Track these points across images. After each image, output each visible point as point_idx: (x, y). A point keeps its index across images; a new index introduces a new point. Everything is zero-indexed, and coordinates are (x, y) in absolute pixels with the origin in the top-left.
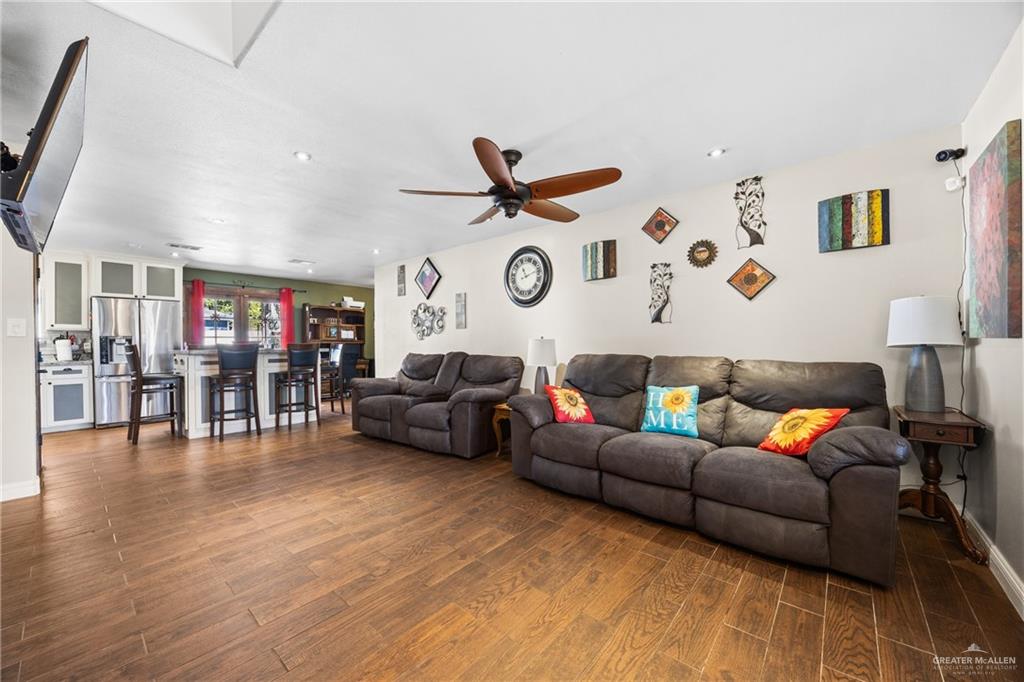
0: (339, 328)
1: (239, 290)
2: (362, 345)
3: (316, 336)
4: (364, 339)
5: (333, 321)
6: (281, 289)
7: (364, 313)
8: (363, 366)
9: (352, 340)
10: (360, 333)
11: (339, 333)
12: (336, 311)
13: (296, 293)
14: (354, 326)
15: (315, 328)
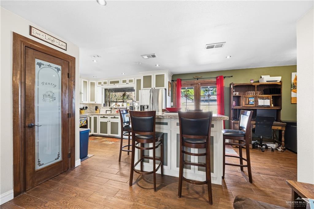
0: (256, 98)
1: (196, 81)
2: (278, 111)
3: (238, 104)
4: (281, 106)
5: (251, 93)
6: (217, 77)
7: (281, 85)
8: (280, 128)
9: (268, 106)
10: (277, 101)
11: (256, 102)
12: (255, 86)
13: (226, 78)
14: (270, 96)
15: (238, 98)
